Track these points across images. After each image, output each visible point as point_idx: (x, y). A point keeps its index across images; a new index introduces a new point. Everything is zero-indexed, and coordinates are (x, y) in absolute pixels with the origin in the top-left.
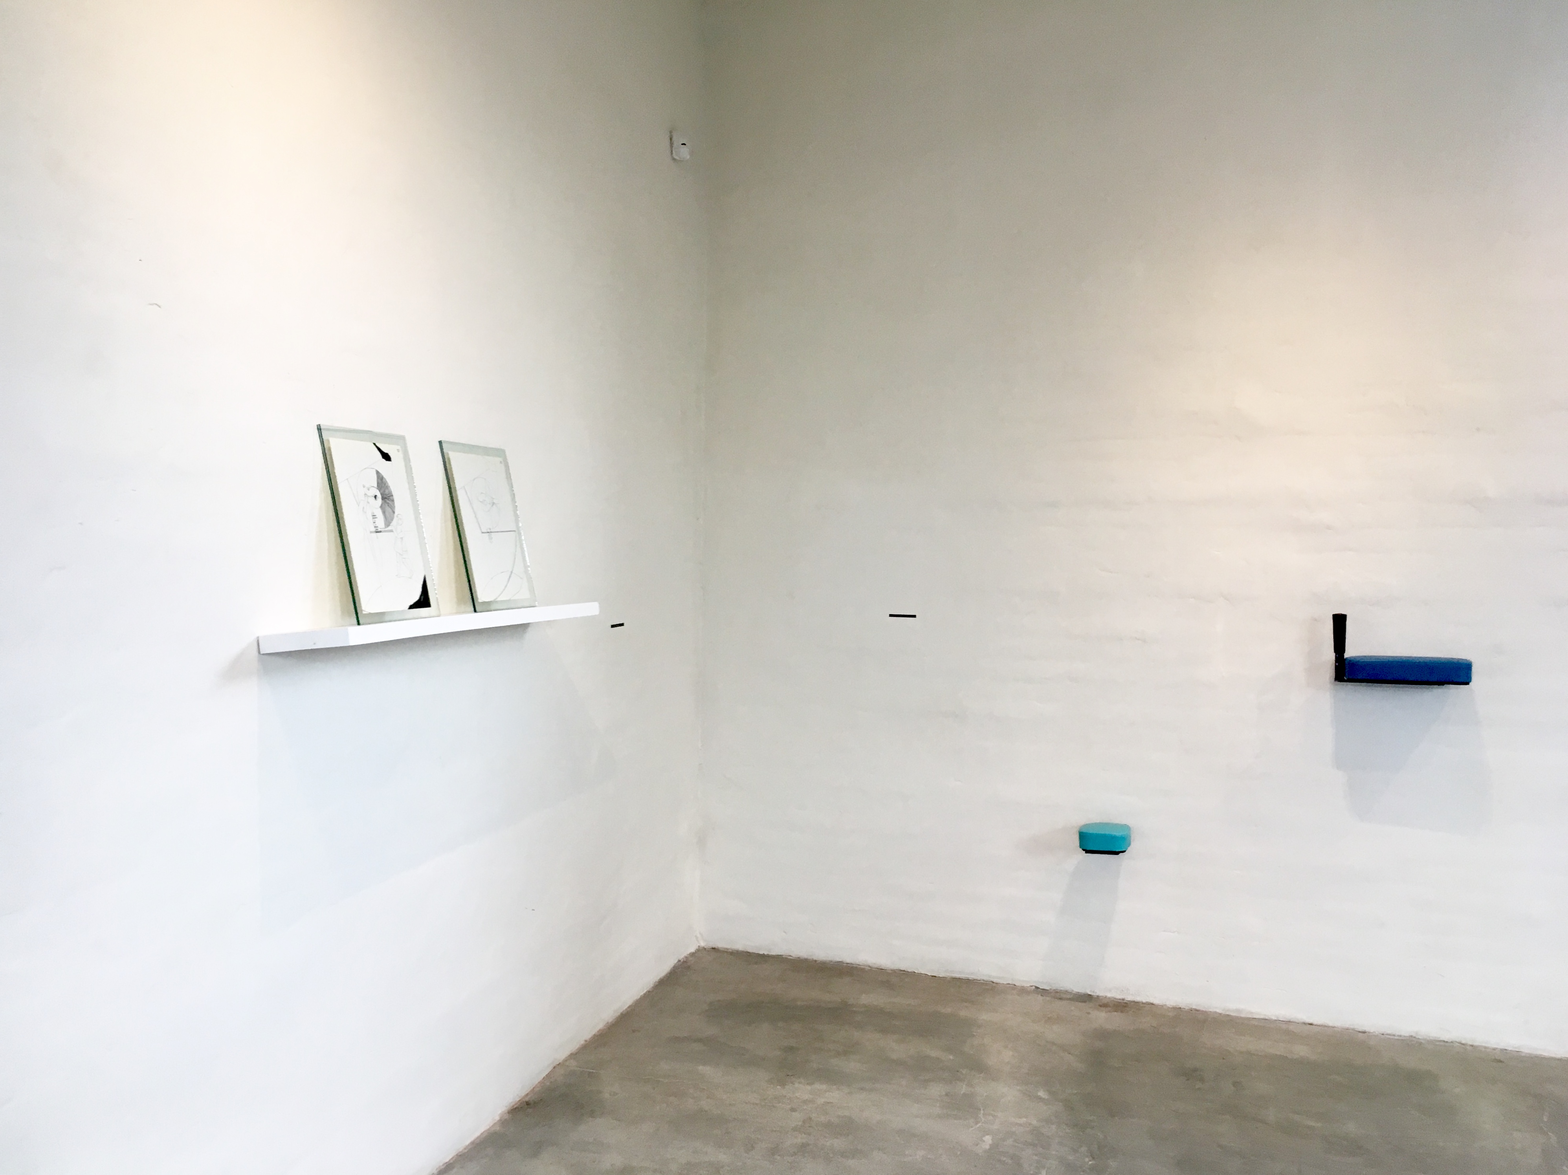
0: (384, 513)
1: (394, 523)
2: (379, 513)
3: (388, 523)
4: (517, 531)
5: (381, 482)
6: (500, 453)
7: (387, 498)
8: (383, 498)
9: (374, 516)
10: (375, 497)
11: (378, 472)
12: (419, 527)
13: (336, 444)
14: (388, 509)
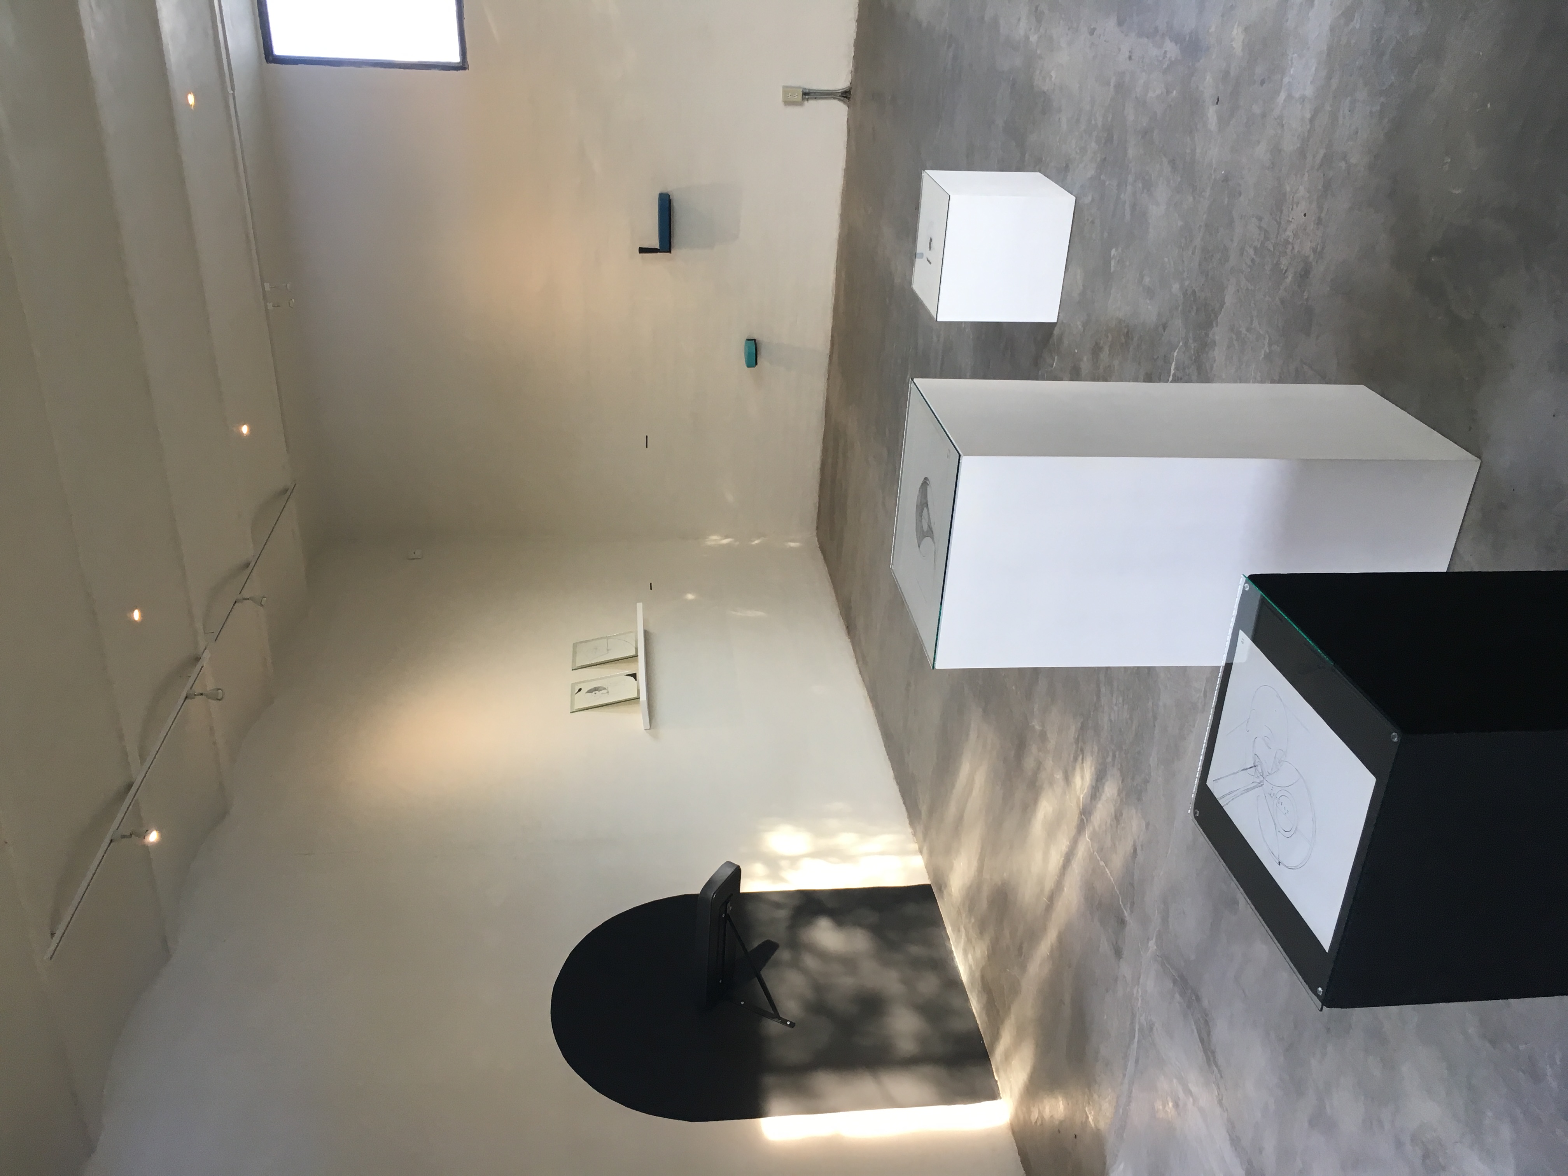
0: (601, 690)
1: (604, 687)
2: (601, 692)
3: (605, 689)
4: (607, 638)
5: (590, 691)
6: (575, 646)
7: (596, 689)
8: (596, 691)
9: (602, 694)
10: (595, 693)
11: (586, 693)
12: (606, 677)
13: (577, 707)
14: (601, 689)
